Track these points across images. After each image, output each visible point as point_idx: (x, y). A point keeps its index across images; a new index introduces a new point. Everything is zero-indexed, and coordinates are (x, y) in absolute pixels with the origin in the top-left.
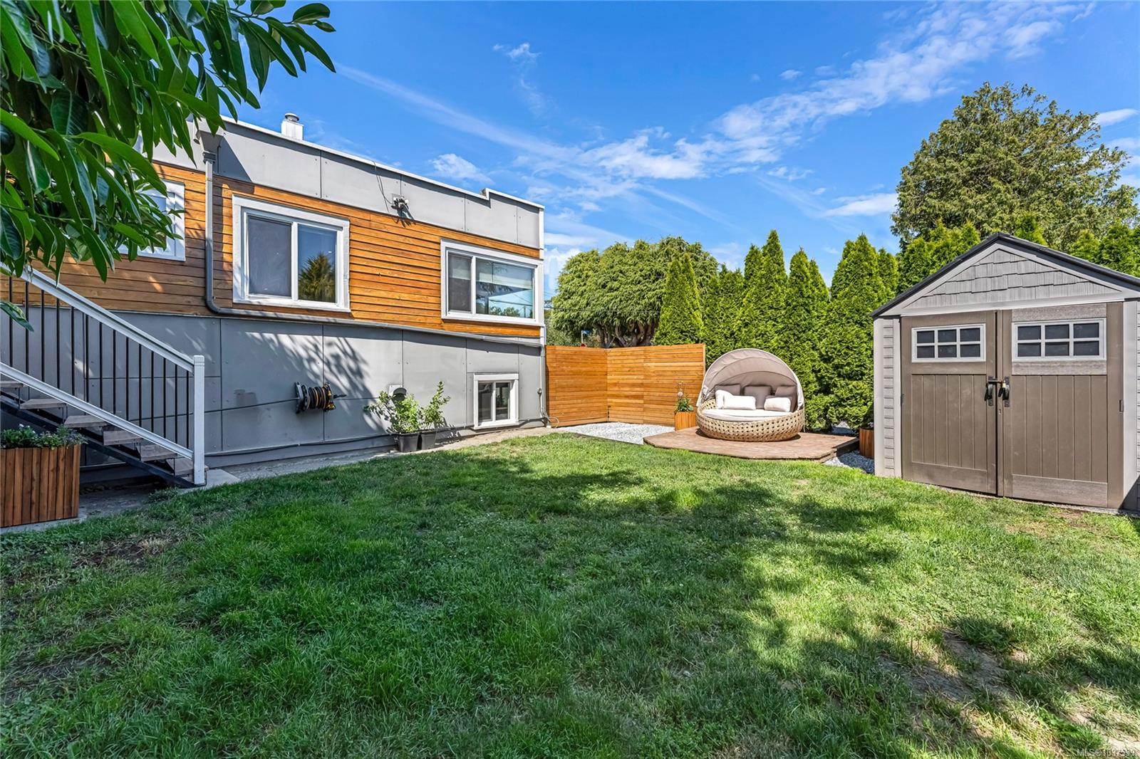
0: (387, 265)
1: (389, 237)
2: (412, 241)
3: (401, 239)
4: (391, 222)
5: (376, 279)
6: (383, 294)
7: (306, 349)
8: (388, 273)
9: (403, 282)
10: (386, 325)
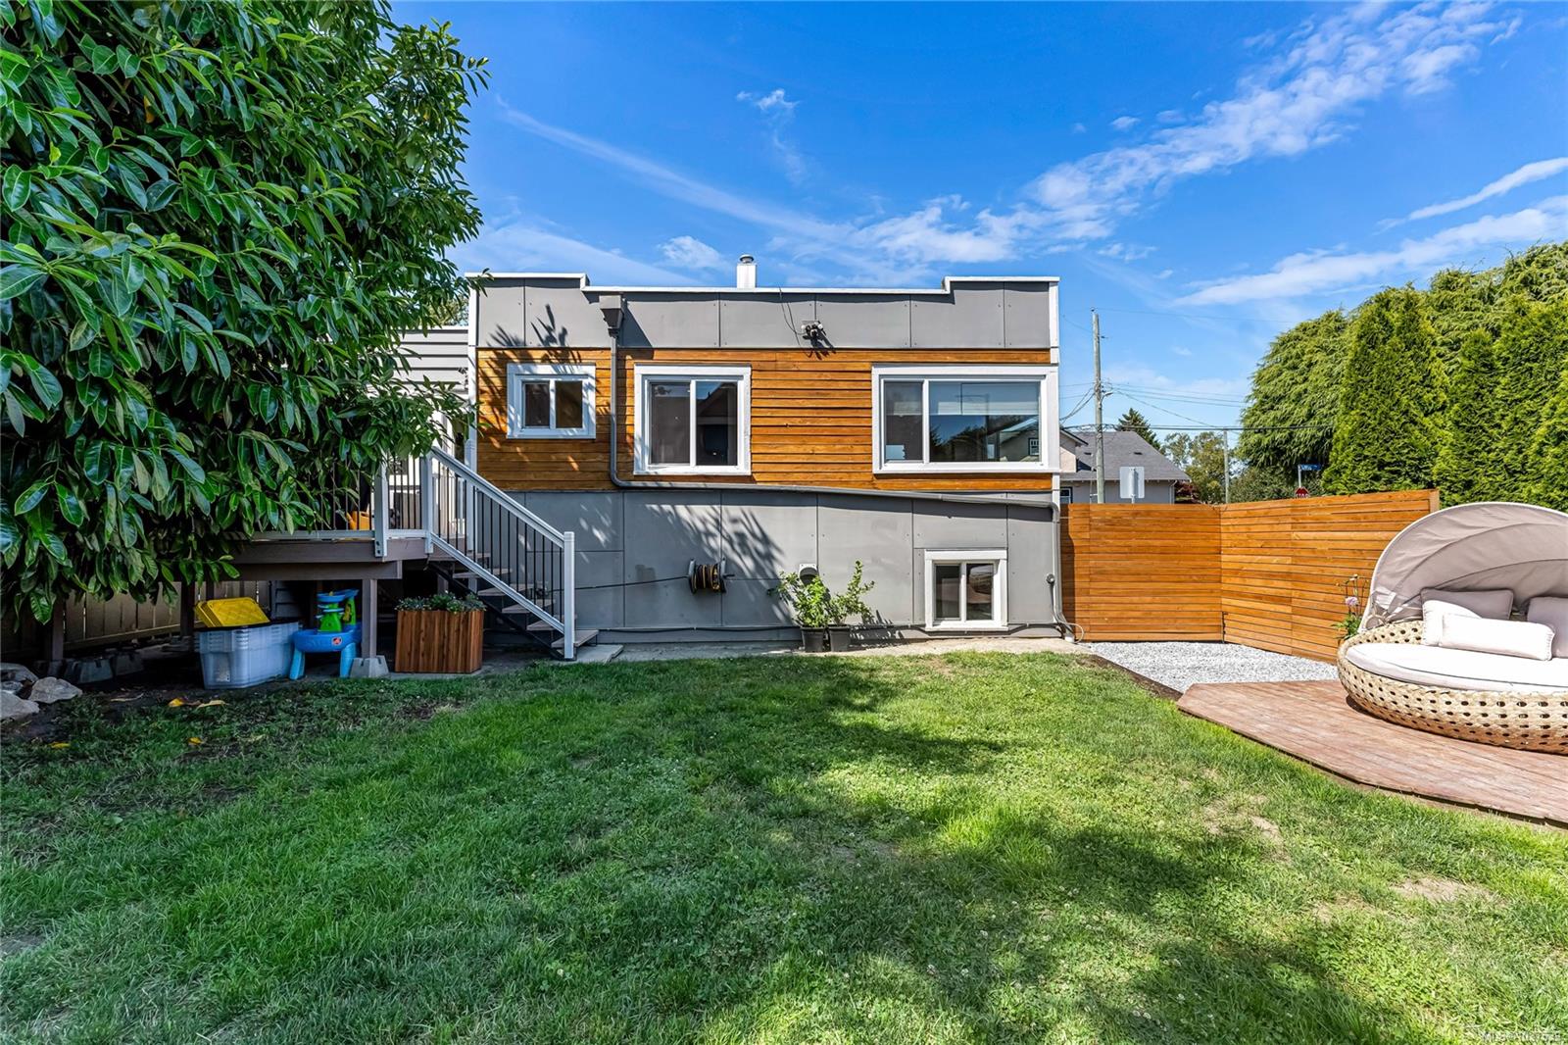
0: (797, 413)
1: (800, 376)
2: (829, 376)
3: (815, 376)
4: (803, 357)
5: (782, 431)
6: (792, 449)
7: (704, 521)
8: (797, 422)
9: (819, 431)
10: (794, 487)
